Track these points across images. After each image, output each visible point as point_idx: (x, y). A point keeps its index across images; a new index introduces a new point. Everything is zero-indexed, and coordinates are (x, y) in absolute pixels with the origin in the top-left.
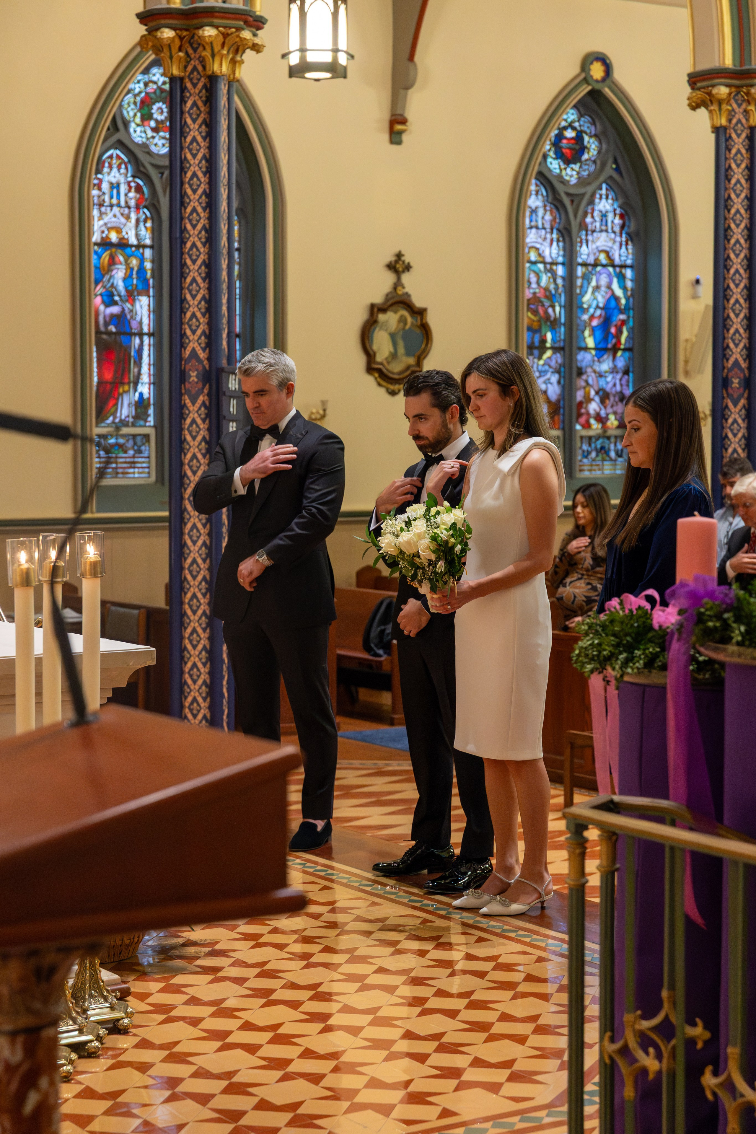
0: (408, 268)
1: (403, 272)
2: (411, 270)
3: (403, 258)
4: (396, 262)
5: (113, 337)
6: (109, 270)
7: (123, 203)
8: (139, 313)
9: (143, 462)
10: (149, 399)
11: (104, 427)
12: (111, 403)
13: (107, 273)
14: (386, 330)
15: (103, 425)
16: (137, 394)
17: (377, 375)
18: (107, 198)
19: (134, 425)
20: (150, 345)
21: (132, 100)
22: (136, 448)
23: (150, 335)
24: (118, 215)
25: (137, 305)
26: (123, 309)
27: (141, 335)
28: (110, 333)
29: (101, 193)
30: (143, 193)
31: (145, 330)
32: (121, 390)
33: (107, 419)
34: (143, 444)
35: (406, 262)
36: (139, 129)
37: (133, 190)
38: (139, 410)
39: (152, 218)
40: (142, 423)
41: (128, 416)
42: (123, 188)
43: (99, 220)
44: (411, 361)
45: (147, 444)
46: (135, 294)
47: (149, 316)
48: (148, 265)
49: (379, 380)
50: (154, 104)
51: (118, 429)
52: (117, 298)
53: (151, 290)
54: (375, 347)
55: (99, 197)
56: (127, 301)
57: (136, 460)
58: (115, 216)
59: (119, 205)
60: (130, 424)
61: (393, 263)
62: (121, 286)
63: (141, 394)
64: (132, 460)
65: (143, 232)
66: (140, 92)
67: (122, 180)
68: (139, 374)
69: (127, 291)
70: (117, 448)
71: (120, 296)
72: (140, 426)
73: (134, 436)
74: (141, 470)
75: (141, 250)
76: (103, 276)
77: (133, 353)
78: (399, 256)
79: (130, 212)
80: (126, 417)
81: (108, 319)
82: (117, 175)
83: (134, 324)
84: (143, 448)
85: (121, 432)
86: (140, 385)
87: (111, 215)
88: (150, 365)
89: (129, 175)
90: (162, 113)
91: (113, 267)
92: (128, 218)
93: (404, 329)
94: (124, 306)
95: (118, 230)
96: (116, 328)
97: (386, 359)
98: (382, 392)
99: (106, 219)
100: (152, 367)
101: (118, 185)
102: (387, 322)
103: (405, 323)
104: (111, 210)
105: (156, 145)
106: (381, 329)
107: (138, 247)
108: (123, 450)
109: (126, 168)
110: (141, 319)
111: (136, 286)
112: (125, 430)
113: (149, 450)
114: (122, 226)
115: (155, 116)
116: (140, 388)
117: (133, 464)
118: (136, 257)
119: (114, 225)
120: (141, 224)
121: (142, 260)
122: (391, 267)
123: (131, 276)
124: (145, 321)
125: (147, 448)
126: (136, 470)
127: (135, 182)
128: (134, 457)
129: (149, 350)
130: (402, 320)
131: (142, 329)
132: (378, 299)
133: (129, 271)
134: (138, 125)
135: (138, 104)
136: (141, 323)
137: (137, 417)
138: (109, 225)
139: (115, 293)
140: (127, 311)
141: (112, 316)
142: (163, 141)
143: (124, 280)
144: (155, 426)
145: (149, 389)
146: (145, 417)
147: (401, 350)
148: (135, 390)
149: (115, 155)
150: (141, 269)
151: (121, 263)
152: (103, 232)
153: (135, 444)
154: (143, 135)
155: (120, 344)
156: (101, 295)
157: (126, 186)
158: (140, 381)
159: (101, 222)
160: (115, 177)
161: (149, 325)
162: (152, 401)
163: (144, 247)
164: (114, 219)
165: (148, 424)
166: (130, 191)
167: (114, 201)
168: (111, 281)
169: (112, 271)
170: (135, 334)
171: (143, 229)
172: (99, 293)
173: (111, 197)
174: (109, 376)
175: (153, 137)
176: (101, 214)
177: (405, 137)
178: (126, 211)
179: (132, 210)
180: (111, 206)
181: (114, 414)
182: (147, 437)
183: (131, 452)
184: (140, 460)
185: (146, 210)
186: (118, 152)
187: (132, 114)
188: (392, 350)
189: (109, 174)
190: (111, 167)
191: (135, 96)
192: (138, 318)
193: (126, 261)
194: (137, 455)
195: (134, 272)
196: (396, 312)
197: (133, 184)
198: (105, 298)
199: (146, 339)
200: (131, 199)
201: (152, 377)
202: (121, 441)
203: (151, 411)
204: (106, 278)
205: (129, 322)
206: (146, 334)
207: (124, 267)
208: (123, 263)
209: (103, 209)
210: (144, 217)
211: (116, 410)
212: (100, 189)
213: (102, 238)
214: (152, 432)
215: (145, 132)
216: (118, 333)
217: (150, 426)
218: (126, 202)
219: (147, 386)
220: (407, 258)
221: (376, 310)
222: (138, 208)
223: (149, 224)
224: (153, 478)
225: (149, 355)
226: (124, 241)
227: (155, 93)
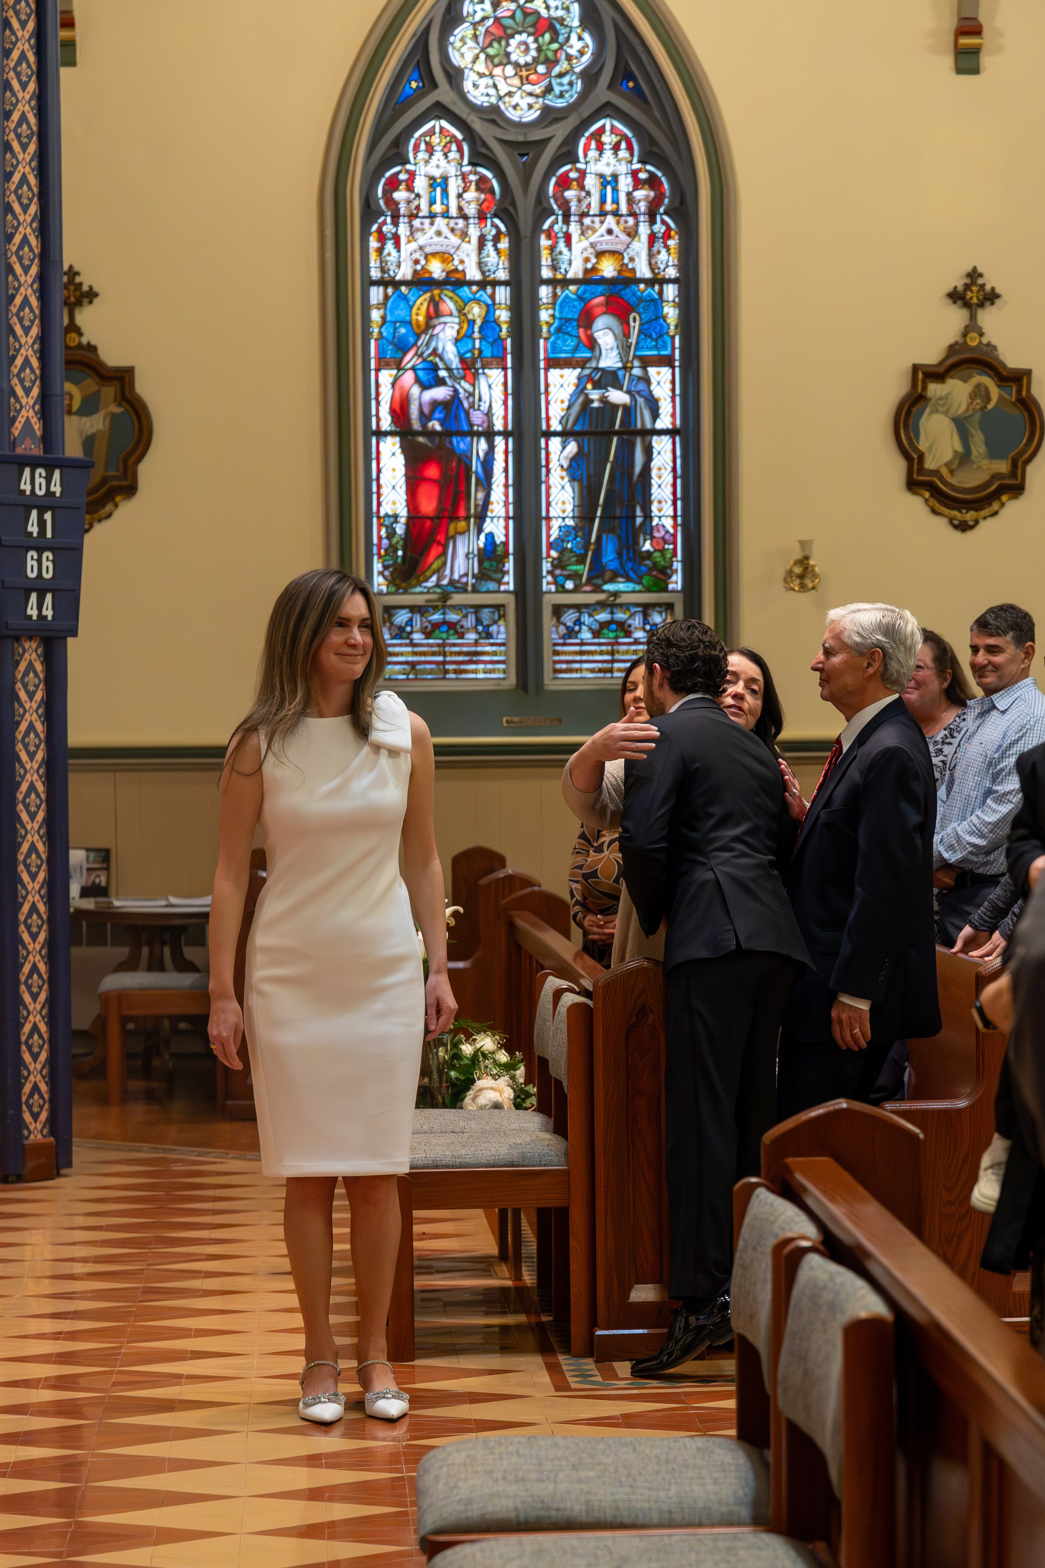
0: (991, 297)
1: (981, 305)
2: (998, 302)
3: (980, 281)
4: (967, 287)
5: (437, 439)
6: (429, 326)
7: (453, 211)
8: (486, 397)
9: (495, 654)
10: (506, 544)
11: (421, 593)
12: (435, 551)
13: (425, 332)
14: (946, 413)
15: (418, 589)
16: (482, 537)
17: (927, 495)
18: (424, 204)
19: (475, 590)
20: (506, 452)
21: (470, 32)
22: (480, 628)
23: (505, 434)
24: (446, 231)
25: (483, 382)
26: (456, 391)
27: (489, 435)
28: (431, 434)
29: (413, 196)
30: (492, 191)
31: (498, 426)
32: (452, 528)
33: (426, 580)
34: (495, 622)
35: (988, 288)
36: (483, 82)
37: (473, 187)
38: (486, 564)
39: (509, 234)
40: (492, 586)
41: (466, 575)
42: (454, 186)
43: (409, 242)
44: (1003, 467)
45: (501, 622)
46: (479, 365)
47: (505, 403)
48: (503, 315)
49: (932, 501)
50: (512, 36)
51: (445, 596)
52: (443, 373)
53: (509, 357)
54: (922, 446)
55: (409, 202)
56: (464, 378)
57: (479, 649)
58: (439, 233)
59: (446, 215)
60: (470, 588)
61: (960, 288)
62: (451, 354)
63: (490, 536)
64: (473, 649)
65: (491, 257)
66: (484, 19)
67: (452, 170)
68: (487, 501)
69: (462, 360)
70: (445, 628)
71: (448, 369)
72: (488, 592)
73: (478, 608)
74: (489, 666)
75: (489, 290)
76: (418, 336)
77: (475, 465)
78: (974, 275)
79: (467, 226)
80: (461, 577)
81: (426, 410)
82: (443, 162)
83: (477, 418)
84: (494, 629)
85: (449, 602)
86: (488, 520)
87: (431, 232)
88: (506, 486)
89: (466, 161)
90: (527, 50)
91: (436, 321)
92: (464, 235)
93: (982, 409)
94: (458, 386)
95: (445, 257)
96: (442, 425)
97: (947, 465)
98: (940, 524)
99: (422, 239)
100: (511, 490)
101: (445, 179)
102: (946, 398)
103: (988, 398)
104: (432, 224)
105: (515, 107)
106: (935, 411)
107: (482, 284)
108: (456, 632)
109: (460, 150)
110: (490, 406)
111: (480, 351)
112: (458, 599)
113: (507, 632)
114: (452, 251)
115: (513, 58)
116: (488, 526)
117: (474, 656)
118: (478, 301)
119: (438, 249)
120: (489, 245)
121: (491, 308)
122: (955, 296)
123: (469, 336)
124: (498, 411)
125: (502, 629)
126: (481, 666)
127: (476, 173)
128: (476, 643)
129: (506, 462)
130: (980, 393)
131: (491, 424)
132: (932, 356)
133: (465, 326)
134: (481, 75)
135: (481, 39)
136: (489, 414)
137: (482, 576)
138: (428, 250)
139: (441, 365)
140: (462, 394)
141: (435, 404)
142: (531, 100)
143: (457, 341)
144: (515, 592)
145: (507, 528)
146: (499, 576)
147: (979, 446)
148: (480, 531)
149: (437, 130)
150: (489, 322)
151: (451, 315)
152: (417, 262)
153: (479, 621)
154: (492, 91)
155: (452, 452)
156: (413, 369)
157: (460, 182)
158: (489, 514)
159: (414, 246)
160: (438, 166)
161: (505, 417)
162: (511, 550)
163: (495, 283)
164: (436, 239)
165: (503, 588)
166: (465, 190)
167: (438, 208)
168: (433, 344)
169: (434, 327)
170: (479, 434)
171: (493, 253)
172: (409, 365)
173: (432, 202)
174: (428, 505)
175: (510, 94)
176: (413, 231)
177: (986, 60)
178: (461, 223)
179: (471, 221)
180: (432, 216)
181: (439, 571)
182: (499, 608)
183: (472, 636)
184: (488, 649)
185: (497, 221)
186: (444, 123)
187: (469, 57)
188: (959, 447)
189: (427, 162)
190: (430, 150)
191: (475, 25)
192: (484, 407)
193: (460, 311)
194: (482, 641)
195: (476, 329)
196: (965, 380)
197: (473, 178)
198: (421, 374)
199: (499, 441)
200: (469, 202)
201: (511, 507)
202: (453, 617)
203: (510, 565)
204: (424, 338)
205: (467, 414)
206: (499, 433)
207: (457, 320)
208: (455, 313)
209: (416, 223)
210: (494, 232)
211: (444, 564)
212: (410, 188)
213: (415, 272)
214: (510, 602)
215: (495, 86)
216: (447, 433)
217: (506, 592)
218: (460, 209)
219: (502, 523)
220: (990, 280)
221: (920, 376)
222: (482, 217)
223: (504, 244)
224: (512, 680)
225: (506, 470)
226: (458, 276)
227: (513, 17)
